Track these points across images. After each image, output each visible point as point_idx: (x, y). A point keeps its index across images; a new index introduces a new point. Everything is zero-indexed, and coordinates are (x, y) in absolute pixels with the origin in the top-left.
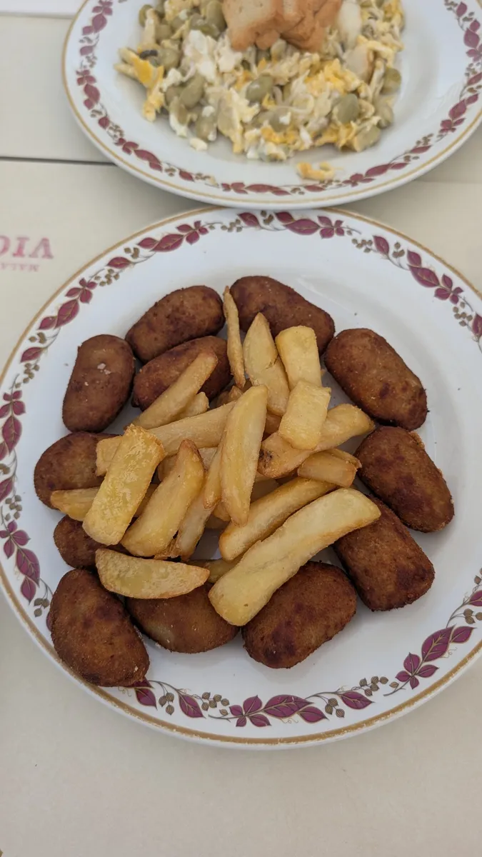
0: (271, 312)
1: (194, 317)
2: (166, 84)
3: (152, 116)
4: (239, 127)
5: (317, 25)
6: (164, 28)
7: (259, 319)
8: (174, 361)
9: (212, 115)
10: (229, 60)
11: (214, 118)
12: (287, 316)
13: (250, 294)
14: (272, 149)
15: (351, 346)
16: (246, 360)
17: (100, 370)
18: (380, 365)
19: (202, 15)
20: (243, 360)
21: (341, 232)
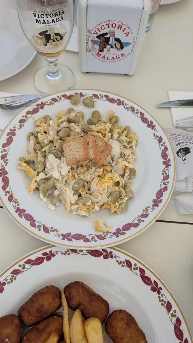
0: (82, 307)
1: (48, 309)
2: (38, 179)
3: (32, 192)
4: (69, 204)
5: (102, 157)
6: (38, 146)
7: (77, 313)
8: (39, 336)
9: (58, 195)
10: (65, 169)
11: (59, 195)
12: (89, 309)
13: (73, 296)
14: (83, 213)
15: (116, 327)
16: (71, 335)
17: (6, 342)
18: (128, 337)
19: (54, 145)
20: (70, 335)
21: (112, 257)
